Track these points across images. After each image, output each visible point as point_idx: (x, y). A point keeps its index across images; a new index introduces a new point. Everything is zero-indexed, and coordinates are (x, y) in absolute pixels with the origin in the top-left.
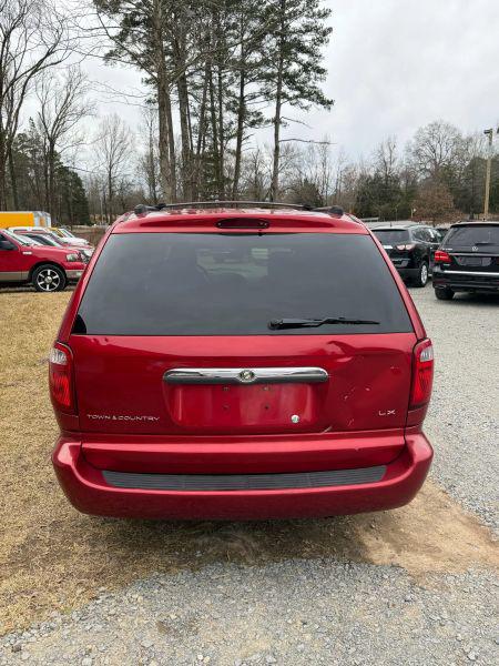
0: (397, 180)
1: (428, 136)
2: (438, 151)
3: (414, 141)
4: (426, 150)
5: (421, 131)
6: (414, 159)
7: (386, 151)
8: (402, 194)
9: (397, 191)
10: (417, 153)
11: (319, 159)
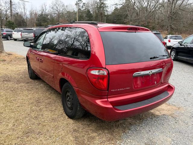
0: (47, 15)
1: (55, 3)
2: (58, 8)
3: (51, 4)
4: (55, 8)
5: (53, 2)
6: (52, 10)
7: (44, 6)
8: (50, 20)
9: (48, 19)
10: (52, 8)
11: (22, 7)
